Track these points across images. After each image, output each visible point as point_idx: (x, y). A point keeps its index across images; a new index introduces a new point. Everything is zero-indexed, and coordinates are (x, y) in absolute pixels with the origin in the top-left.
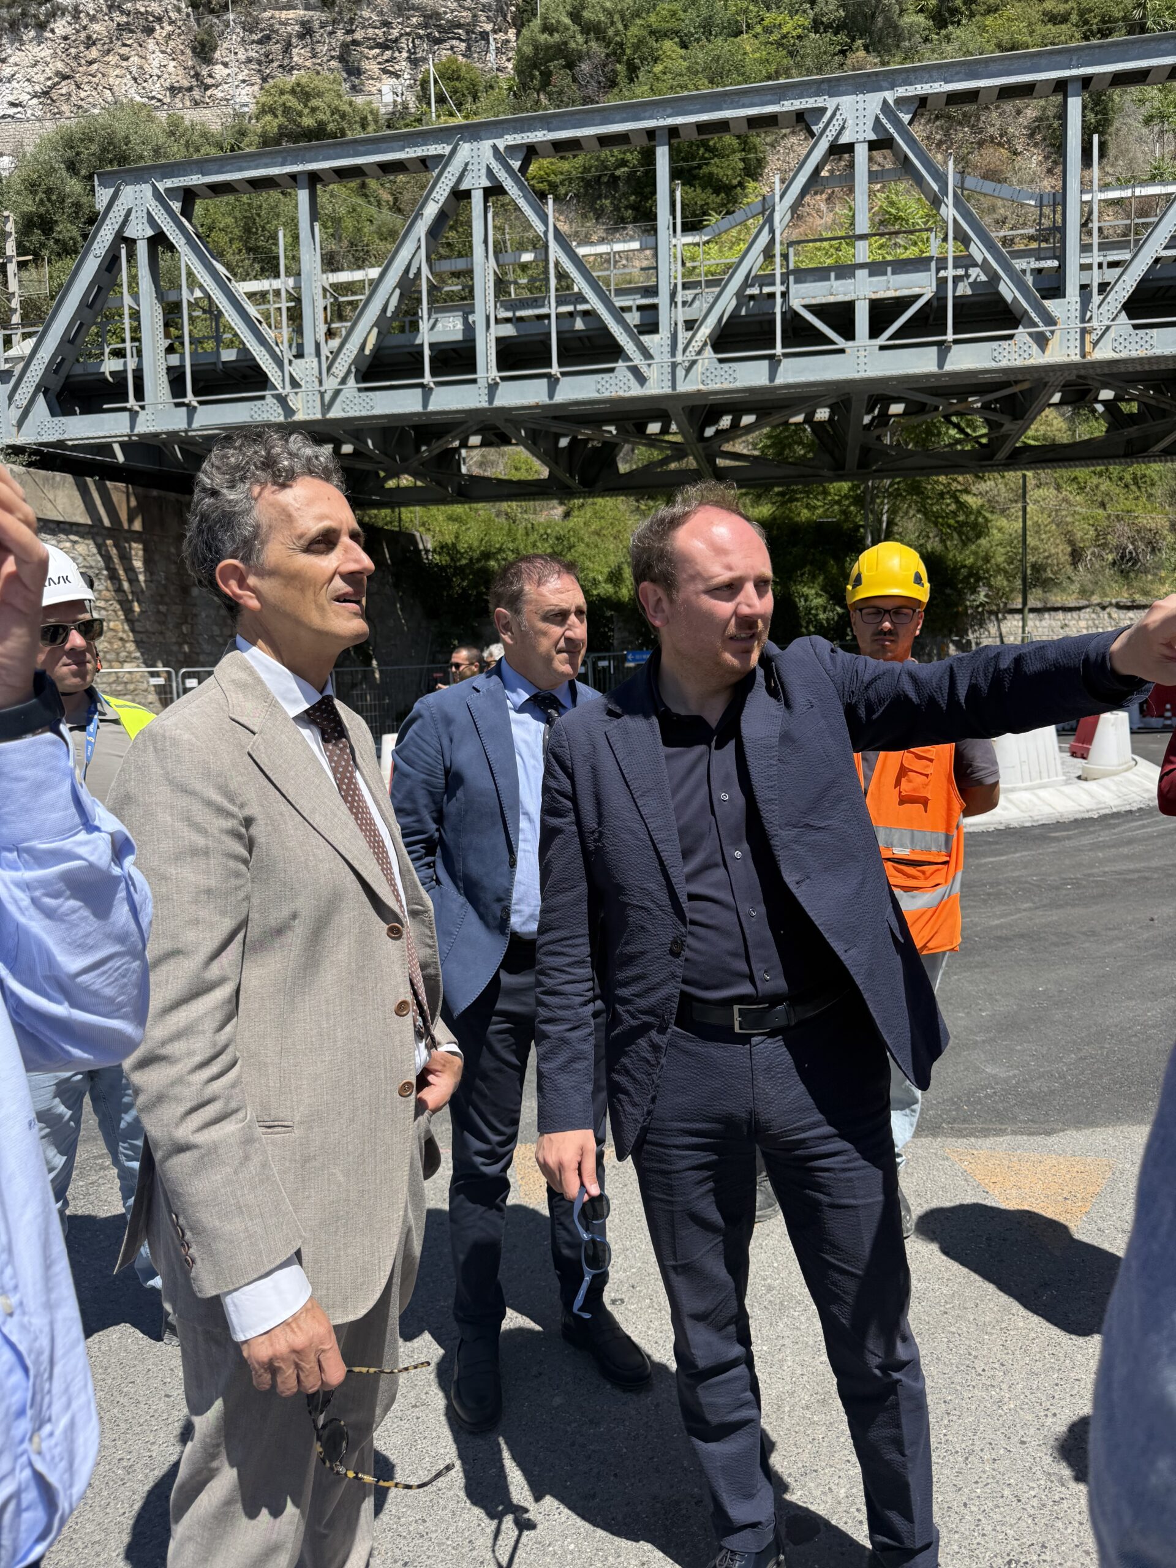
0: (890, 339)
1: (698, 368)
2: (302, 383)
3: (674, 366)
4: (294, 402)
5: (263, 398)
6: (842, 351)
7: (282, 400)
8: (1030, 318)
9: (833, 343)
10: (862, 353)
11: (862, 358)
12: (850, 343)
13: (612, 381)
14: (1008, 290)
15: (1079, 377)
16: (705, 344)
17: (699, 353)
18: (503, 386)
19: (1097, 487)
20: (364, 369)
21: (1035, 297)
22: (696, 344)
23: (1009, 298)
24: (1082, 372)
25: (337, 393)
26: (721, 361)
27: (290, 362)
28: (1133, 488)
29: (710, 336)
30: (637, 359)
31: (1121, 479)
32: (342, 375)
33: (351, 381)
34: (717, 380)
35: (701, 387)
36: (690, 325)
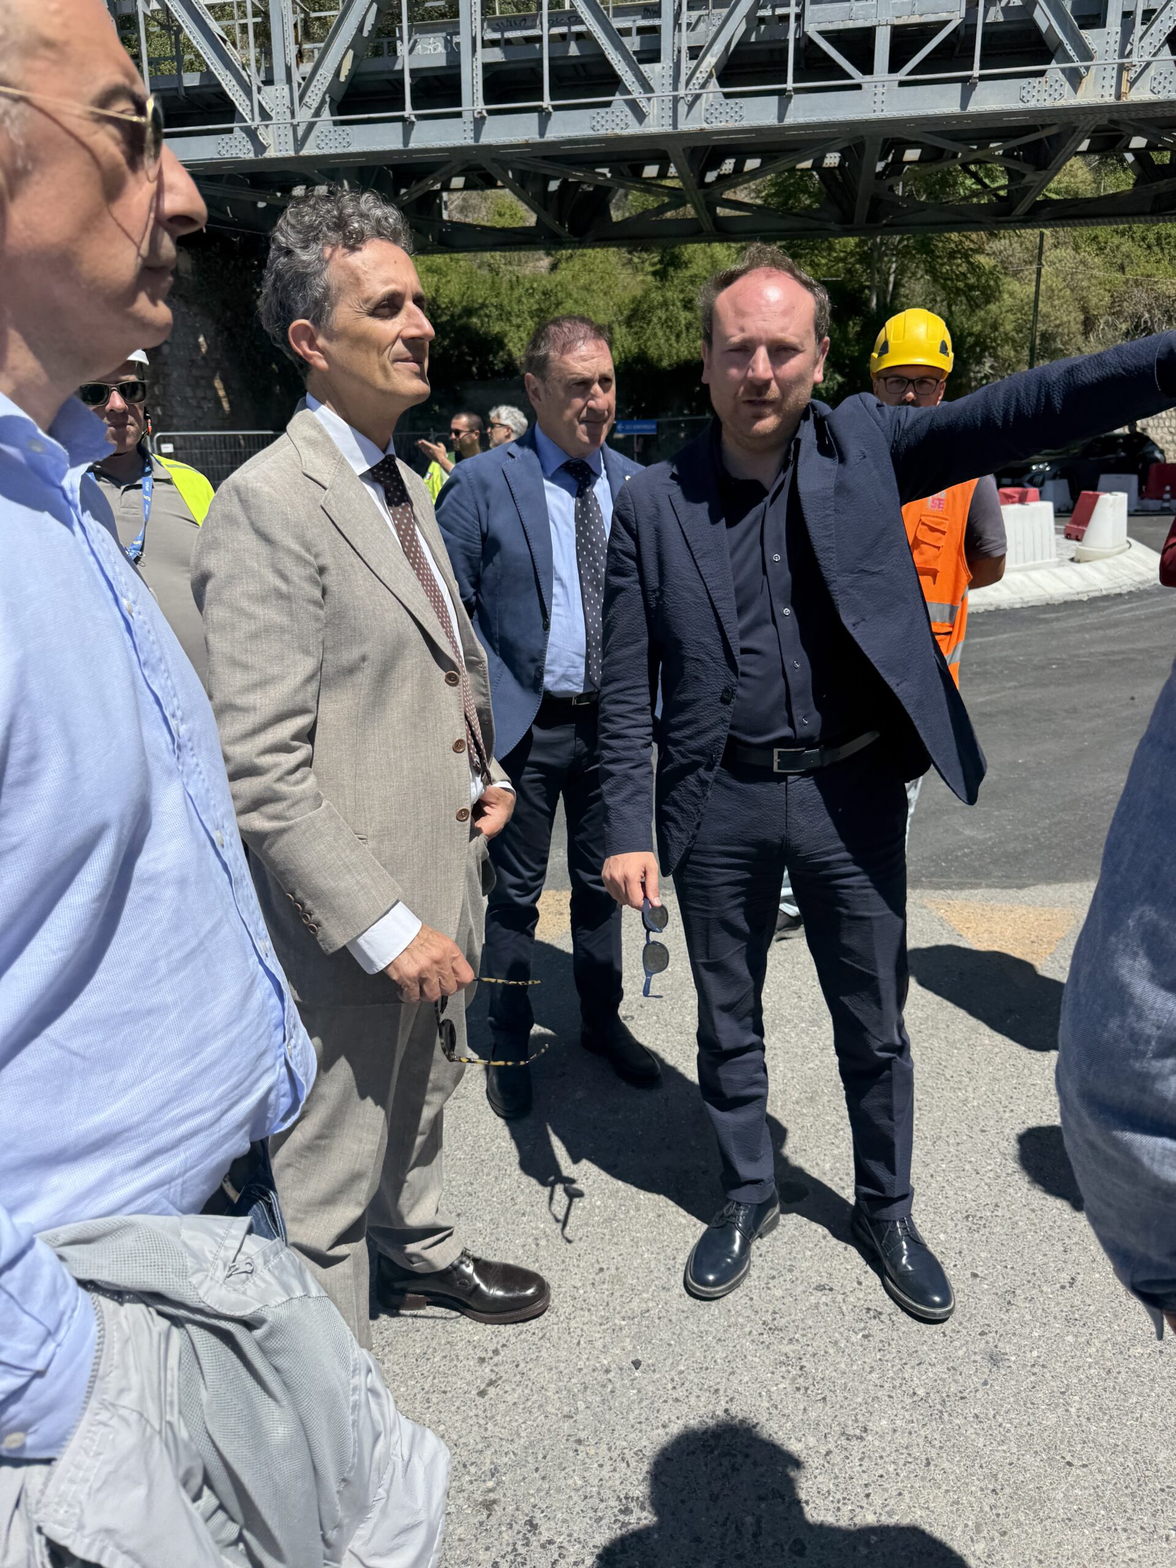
0: (909, 74)
1: (702, 104)
2: (273, 114)
3: (676, 100)
4: (265, 136)
5: (230, 131)
6: (858, 87)
7: (252, 134)
8: (1065, 51)
9: (850, 77)
10: (880, 90)
11: (879, 95)
12: (868, 78)
13: (608, 117)
14: (1043, 18)
15: (1111, 121)
16: (710, 76)
17: (703, 86)
18: (490, 120)
19: (1118, 247)
20: (339, 98)
21: (1072, 27)
22: (700, 76)
23: (1044, 27)
24: (1116, 116)
25: (311, 126)
26: (727, 96)
27: (259, 90)
28: (1156, 249)
29: (716, 66)
30: (637, 93)
31: (1144, 239)
32: (315, 105)
33: (326, 113)
34: (723, 118)
35: (705, 126)
36: (695, 53)
